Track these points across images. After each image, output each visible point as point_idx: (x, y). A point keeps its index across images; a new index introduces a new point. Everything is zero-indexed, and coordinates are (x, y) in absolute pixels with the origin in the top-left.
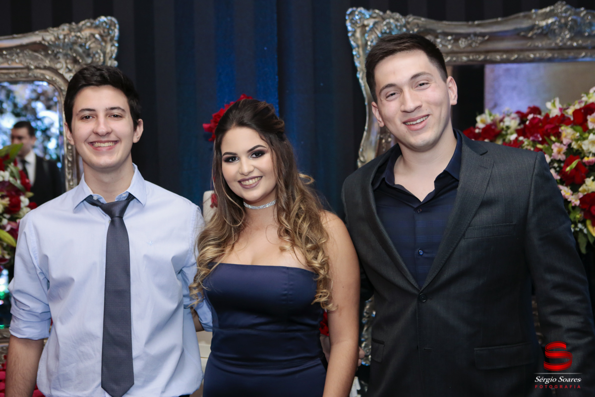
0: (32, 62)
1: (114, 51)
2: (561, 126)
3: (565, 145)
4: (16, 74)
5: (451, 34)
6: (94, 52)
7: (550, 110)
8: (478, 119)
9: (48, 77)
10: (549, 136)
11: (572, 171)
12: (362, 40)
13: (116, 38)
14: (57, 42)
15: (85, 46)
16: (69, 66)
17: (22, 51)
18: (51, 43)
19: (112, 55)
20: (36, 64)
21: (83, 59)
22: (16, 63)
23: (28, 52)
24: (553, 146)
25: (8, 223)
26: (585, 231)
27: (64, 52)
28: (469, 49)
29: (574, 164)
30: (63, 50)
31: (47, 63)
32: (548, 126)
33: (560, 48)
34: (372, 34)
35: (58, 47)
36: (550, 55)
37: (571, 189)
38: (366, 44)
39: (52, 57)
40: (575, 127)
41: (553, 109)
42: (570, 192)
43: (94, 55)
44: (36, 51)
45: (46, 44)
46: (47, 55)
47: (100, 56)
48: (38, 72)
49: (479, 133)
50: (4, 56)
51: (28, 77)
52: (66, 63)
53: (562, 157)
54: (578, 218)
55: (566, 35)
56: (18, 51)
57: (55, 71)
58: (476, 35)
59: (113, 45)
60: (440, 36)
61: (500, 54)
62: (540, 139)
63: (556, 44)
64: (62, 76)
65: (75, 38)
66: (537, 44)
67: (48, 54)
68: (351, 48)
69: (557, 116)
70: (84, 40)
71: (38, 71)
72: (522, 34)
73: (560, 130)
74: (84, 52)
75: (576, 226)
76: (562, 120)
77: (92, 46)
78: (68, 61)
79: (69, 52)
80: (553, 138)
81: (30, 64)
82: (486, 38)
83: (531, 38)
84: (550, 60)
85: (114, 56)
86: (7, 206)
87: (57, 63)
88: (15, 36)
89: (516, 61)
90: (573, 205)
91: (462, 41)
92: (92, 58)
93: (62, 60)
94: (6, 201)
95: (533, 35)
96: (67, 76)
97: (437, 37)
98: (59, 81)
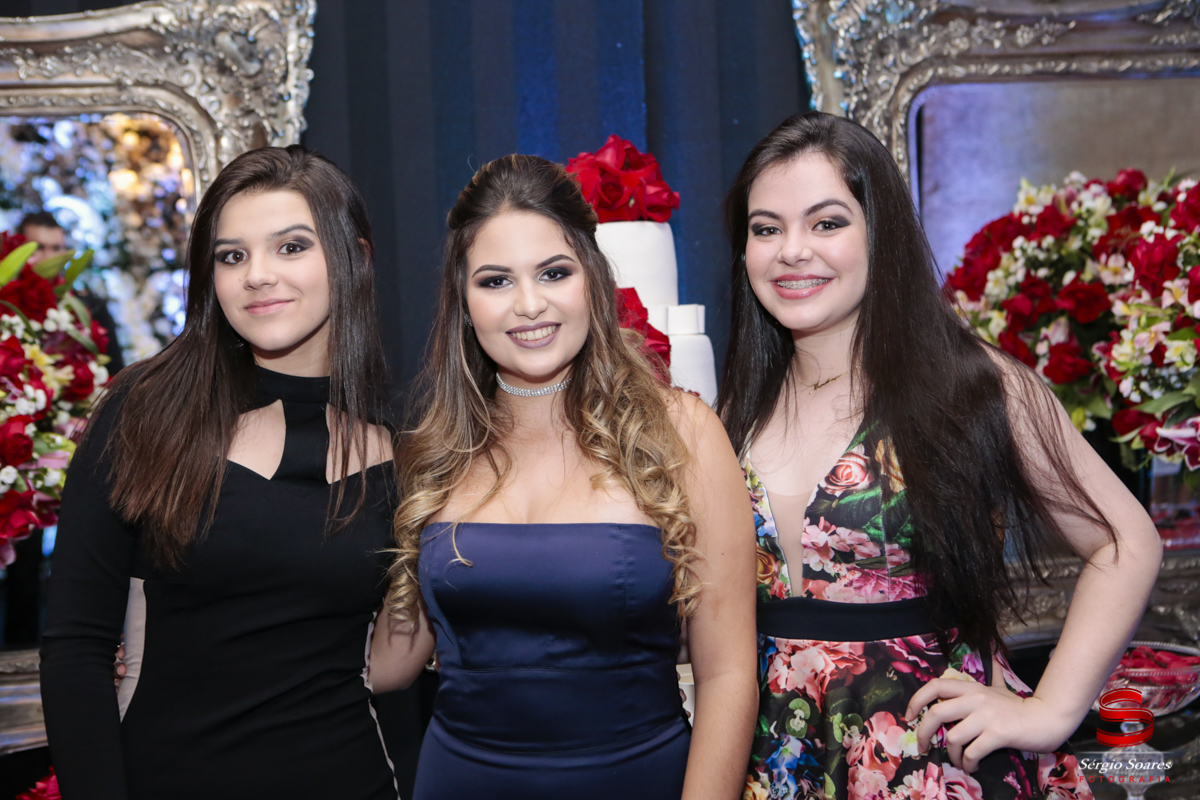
0: (127, 72)
1: (305, 47)
4: (92, 97)
5: (1002, 17)
6: (267, 48)
9: (162, 105)
12: (820, 29)
13: (309, 21)
14: (185, 27)
15: (245, 35)
16: (210, 81)
17: (106, 47)
18: (171, 28)
19: (301, 57)
20: (136, 75)
21: (240, 66)
22: (94, 73)
23: (119, 50)
27: (200, 47)
28: (1037, 50)
30: (197, 44)
31: (161, 73)
34: (848, 14)
35: (186, 37)
36: (1194, 62)
39: (172, 59)
43: (266, 55)
44: (137, 48)
45: (162, 31)
46: (160, 56)
47: (278, 58)
48: (141, 93)
50: (66, 58)
51: (117, 103)
52: (202, 72)
56: (98, 45)
57: (180, 92)
58: (1051, 19)
59: (302, 35)
60: (980, 21)
61: (1098, 59)
64: (193, 101)
65: (224, 19)
66: (1169, 39)
67: (164, 53)
68: (796, 47)
70: (246, 22)
71: (140, 90)
72: (1142, 17)
74: (241, 49)
77: (262, 35)
78: (207, 69)
79: (211, 49)
81: (124, 75)
82: (1072, 25)
83: (1160, 26)
84: (1195, 73)
85: (306, 58)
86: (67, 384)
87: (182, 74)
88: (90, 13)
89: (1128, 76)
91: (1023, 32)
92: (261, 62)
93: (193, 66)
94: (67, 374)
95: (1164, 20)
96: (203, 101)
97: (973, 23)
98: (187, 113)
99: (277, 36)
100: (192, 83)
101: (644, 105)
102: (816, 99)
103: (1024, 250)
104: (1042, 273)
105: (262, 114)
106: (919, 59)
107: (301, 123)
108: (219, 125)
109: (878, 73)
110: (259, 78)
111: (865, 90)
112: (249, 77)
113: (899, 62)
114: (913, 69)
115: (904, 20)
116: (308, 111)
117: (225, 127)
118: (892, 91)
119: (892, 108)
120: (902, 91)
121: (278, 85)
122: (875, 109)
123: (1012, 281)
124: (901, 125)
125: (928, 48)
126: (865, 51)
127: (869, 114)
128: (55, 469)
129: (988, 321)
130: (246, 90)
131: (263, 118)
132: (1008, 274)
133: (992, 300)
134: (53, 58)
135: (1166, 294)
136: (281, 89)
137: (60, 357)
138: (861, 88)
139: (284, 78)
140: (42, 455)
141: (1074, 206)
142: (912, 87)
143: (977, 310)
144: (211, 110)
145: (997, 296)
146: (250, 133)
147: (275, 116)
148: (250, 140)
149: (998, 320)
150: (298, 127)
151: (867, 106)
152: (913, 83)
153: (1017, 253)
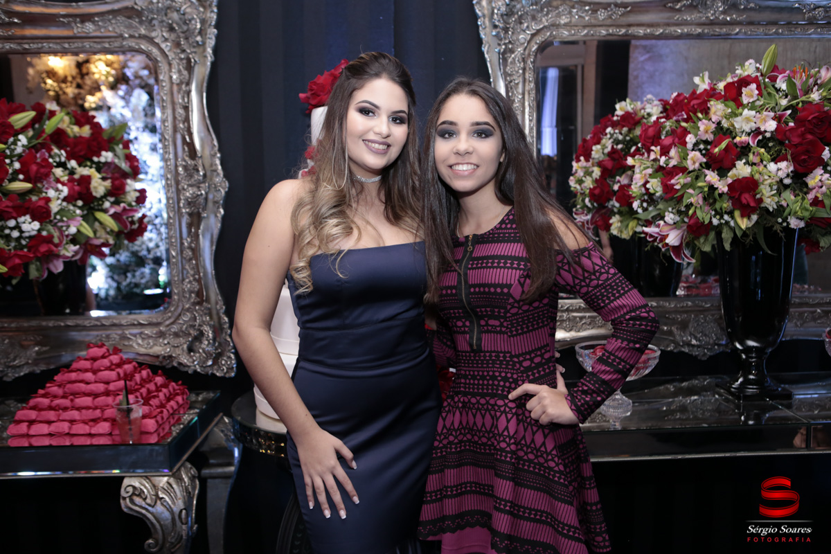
0: (126, 30)
1: (213, 18)
2: (709, 101)
3: (713, 123)
4: (109, 43)
5: (589, 4)
6: (190, 17)
7: (698, 86)
8: (618, 106)
9: (143, 47)
10: (695, 113)
11: (720, 151)
12: (488, 9)
13: (215, 3)
14: (150, 7)
15: (180, 11)
16: (164, 34)
17: (115, 17)
18: (144, 7)
19: (211, 23)
20: (131, 32)
21: (179, 27)
22: (109, 31)
23: (120, 18)
24: (700, 124)
25: (111, 206)
26: (732, 224)
27: (160, 18)
28: (609, 22)
29: (723, 145)
30: (157, 16)
31: (143, 32)
32: (694, 102)
33: (712, 23)
35: (152, 11)
36: (699, 30)
37: (718, 175)
38: (493, 13)
39: (147, 24)
40: (726, 102)
41: (702, 83)
42: (717, 178)
43: (190, 20)
44: (129, 18)
45: (139, 9)
46: (141, 22)
47: (196, 22)
48: (133, 42)
49: (618, 120)
50: (96, 23)
51: (122, 47)
52: (162, 31)
53: (710, 137)
54: (725, 208)
55: (718, 8)
56: (110, 16)
57: (151, 40)
58: (616, 5)
59: (212, 11)
60: (576, 6)
61: (644, 28)
62: (685, 117)
63: (707, 17)
64: (157, 46)
65: (169, 2)
66: (685, 17)
67: (143, 20)
68: (476, 17)
69: (705, 90)
70: (179, 4)
71: (133, 40)
72: (669, 5)
73: (709, 105)
74: (179, 18)
75: (722, 217)
76: (712, 93)
77: (189, 10)
78: (163, 29)
79: (165, 18)
80: (700, 115)
81: (124, 31)
82: (629, 9)
83: (679, 10)
84: (699, 37)
85: (213, 23)
86: (110, 188)
87: (152, 32)
89: (660, 37)
90: (720, 192)
91: (601, 12)
92: (188, 24)
93: (157, 28)
94: (108, 183)
95: (681, 7)
96: (163, 46)
97: (573, 7)
98: (155, 51)
99: (195, 11)
100: (157, 36)
101: (393, 50)
102: (484, 48)
103: (612, 135)
104: (620, 146)
105: (189, 51)
106: (541, 26)
107: (211, 57)
108: (170, 58)
109: (519, 33)
110: (187, 33)
111: (510, 42)
112: (184, 32)
113: (530, 28)
114: (538, 32)
115: (532, 5)
116: (216, 51)
117: (173, 59)
118: (526, 44)
119: (527, 52)
120: (533, 43)
121: (196, 37)
122: (516, 53)
123: (606, 151)
124: (532, 63)
125: (547, 21)
126: (510, 21)
127: (513, 56)
128: (75, 226)
129: (593, 172)
130: (182, 39)
131: (190, 54)
132: (604, 147)
133: (596, 161)
134: (90, 23)
135: (652, 153)
136: (199, 38)
137: (104, 175)
138: (507, 41)
139: (201, 32)
140: (69, 219)
141: (642, 111)
142: (538, 42)
143: (588, 166)
144: (166, 50)
145: (598, 158)
146: (185, 61)
147: (195, 52)
148: (185, 65)
149: (597, 172)
150: (210, 59)
151: (512, 51)
152: (539, 39)
153: (609, 136)
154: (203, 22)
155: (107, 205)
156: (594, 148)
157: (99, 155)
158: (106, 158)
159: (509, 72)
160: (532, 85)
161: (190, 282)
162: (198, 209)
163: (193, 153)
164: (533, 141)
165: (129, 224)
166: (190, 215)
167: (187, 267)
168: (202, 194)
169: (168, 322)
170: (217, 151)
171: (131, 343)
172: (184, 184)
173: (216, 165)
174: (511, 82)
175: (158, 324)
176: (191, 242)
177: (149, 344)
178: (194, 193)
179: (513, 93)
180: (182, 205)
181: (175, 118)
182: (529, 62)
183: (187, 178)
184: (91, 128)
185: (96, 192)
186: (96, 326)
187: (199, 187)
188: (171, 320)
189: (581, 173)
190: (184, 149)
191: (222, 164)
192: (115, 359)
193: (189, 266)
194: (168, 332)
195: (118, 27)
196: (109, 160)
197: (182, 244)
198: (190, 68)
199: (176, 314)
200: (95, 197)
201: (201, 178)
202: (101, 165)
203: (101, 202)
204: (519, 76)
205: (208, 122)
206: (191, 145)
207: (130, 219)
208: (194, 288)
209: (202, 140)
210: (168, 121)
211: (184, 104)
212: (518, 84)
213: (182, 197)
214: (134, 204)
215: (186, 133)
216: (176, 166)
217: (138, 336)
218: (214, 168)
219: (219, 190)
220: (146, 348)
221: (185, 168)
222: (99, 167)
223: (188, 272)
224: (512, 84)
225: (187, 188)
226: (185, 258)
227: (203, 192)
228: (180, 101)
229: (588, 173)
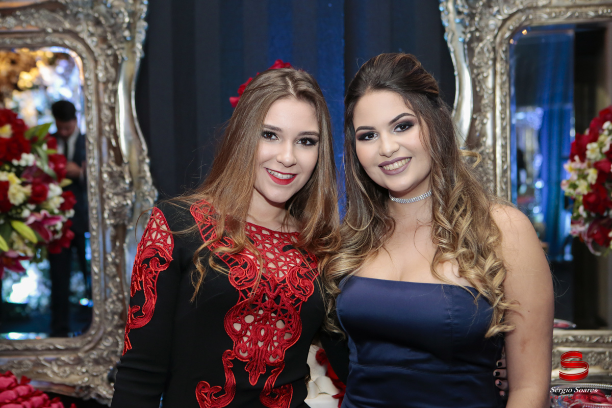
0: (49, 24)
1: (142, 9)
4: (31, 38)
6: (117, 11)
9: (67, 42)
15: (106, 4)
16: (91, 29)
17: (37, 11)
18: (68, 1)
19: (141, 15)
20: (55, 27)
21: (106, 20)
22: (32, 25)
23: (44, 12)
25: (31, 215)
27: (85, 11)
30: (83, 8)
31: (67, 25)
35: (76, 5)
39: (71, 18)
43: (117, 14)
44: (53, 11)
46: (66, 16)
47: (124, 16)
48: (56, 37)
50: (18, 18)
51: (44, 42)
52: (88, 25)
56: (33, 11)
57: (76, 35)
59: (143, 3)
64: (82, 41)
67: (67, 14)
71: (56, 35)
74: (108, 12)
77: (116, 3)
78: (89, 23)
79: (90, 12)
81: (46, 26)
85: (144, 15)
86: (30, 194)
87: (77, 26)
92: (115, 18)
93: (83, 22)
94: (28, 190)
96: (89, 41)
98: (80, 46)
99: (123, 4)
100: (82, 31)
101: (343, 41)
102: (448, 36)
103: (610, 131)
105: (115, 47)
106: (515, 10)
107: (141, 53)
108: (96, 54)
109: (488, 19)
110: (114, 28)
111: (477, 30)
112: (111, 26)
113: (502, 12)
114: (511, 16)
116: (146, 46)
117: (99, 55)
118: (496, 31)
119: (498, 39)
120: (504, 29)
121: (123, 31)
122: (485, 42)
124: (503, 52)
125: (522, 3)
126: (477, 5)
127: (481, 45)
129: (587, 175)
130: (109, 34)
131: (117, 50)
132: (602, 145)
133: (593, 162)
134: (12, 17)
136: (127, 33)
137: (24, 180)
138: (473, 29)
139: (130, 27)
142: (511, 28)
143: (582, 167)
144: (92, 46)
145: (595, 159)
146: (111, 58)
147: (123, 48)
148: (112, 62)
149: (593, 175)
150: (139, 55)
151: (480, 39)
152: (512, 25)
153: (606, 133)
154: (132, 14)
155: (26, 213)
156: (589, 146)
157: (19, 158)
158: (27, 161)
159: (476, 64)
160: (505, 78)
161: (113, 302)
162: (124, 220)
163: (119, 159)
164: (506, 143)
165: (50, 234)
166: (115, 226)
167: (111, 285)
168: (127, 204)
169: (87, 348)
170: (146, 157)
171: (45, 371)
172: (109, 192)
173: (144, 171)
174: (478, 74)
175: (76, 350)
176: (116, 257)
177: (65, 372)
178: (119, 203)
179: (481, 87)
180: (106, 215)
181: (100, 120)
182: (500, 52)
183: (113, 186)
184: (13, 128)
185: (15, 199)
186: (8, 350)
187: (125, 197)
188: (91, 345)
189: (573, 176)
190: (109, 154)
191: (151, 170)
192: (22, 390)
193: (113, 284)
194: (87, 359)
195: (42, 21)
196: (31, 163)
197: (105, 259)
198: (117, 66)
199: (97, 338)
200: (13, 206)
201: (127, 187)
202: (21, 169)
203: (19, 211)
204: (488, 69)
205: (137, 124)
206: (117, 150)
207: (52, 229)
208: (117, 309)
209: (129, 144)
210: (92, 123)
211: (110, 104)
212: (487, 77)
213: (106, 207)
214: (56, 211)
215: (112, 136)
216: (101, 173)
217: (53, 363)
218: (142, 174)
219: (147, 200)
220: (61, 377)
221: (111, 174)
222: (19, 172)
223: (111, 291)
224: (480, 77)
225: (113, 197)
226: (108, 275)
227: (129, 202)
228: (107, 101)
229: (583, 176)
